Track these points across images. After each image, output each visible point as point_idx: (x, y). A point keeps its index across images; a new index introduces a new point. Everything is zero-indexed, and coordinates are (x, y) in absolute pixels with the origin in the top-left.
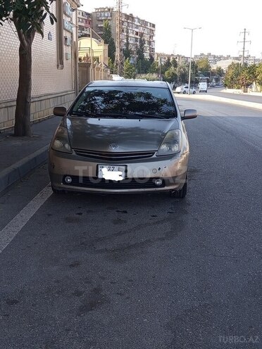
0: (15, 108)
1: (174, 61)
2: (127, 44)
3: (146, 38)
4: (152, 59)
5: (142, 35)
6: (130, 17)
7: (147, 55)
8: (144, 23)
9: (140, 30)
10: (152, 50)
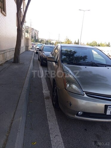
0: (15, 51)
1: (43, 40)
2: (32, 35)
3: (37, 34)
4: (38, 39)
5: (36, 33)
6: (33, 29)
7: (37, 38)
8: (36, 31)
9: (35, 32)
10: (38, 37)
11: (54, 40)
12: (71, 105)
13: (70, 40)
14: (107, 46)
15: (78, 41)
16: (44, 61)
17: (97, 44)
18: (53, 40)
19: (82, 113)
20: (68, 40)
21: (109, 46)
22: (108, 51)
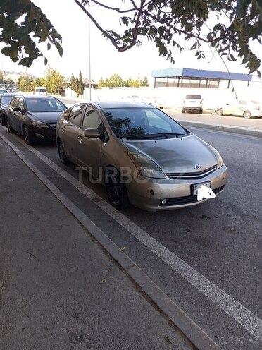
11: (13, 73)
12: (153, 193)
13: (59, 73)
14: (143, 85)
15: (80, 75)
16: (37, 135)
17: (123, 80)
18: (8, 73)
19: (165, 201)
20: (55, 72)
21: (147, 86)
22: (149, 98)
